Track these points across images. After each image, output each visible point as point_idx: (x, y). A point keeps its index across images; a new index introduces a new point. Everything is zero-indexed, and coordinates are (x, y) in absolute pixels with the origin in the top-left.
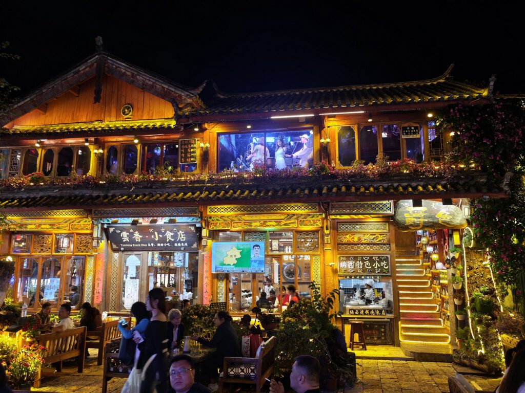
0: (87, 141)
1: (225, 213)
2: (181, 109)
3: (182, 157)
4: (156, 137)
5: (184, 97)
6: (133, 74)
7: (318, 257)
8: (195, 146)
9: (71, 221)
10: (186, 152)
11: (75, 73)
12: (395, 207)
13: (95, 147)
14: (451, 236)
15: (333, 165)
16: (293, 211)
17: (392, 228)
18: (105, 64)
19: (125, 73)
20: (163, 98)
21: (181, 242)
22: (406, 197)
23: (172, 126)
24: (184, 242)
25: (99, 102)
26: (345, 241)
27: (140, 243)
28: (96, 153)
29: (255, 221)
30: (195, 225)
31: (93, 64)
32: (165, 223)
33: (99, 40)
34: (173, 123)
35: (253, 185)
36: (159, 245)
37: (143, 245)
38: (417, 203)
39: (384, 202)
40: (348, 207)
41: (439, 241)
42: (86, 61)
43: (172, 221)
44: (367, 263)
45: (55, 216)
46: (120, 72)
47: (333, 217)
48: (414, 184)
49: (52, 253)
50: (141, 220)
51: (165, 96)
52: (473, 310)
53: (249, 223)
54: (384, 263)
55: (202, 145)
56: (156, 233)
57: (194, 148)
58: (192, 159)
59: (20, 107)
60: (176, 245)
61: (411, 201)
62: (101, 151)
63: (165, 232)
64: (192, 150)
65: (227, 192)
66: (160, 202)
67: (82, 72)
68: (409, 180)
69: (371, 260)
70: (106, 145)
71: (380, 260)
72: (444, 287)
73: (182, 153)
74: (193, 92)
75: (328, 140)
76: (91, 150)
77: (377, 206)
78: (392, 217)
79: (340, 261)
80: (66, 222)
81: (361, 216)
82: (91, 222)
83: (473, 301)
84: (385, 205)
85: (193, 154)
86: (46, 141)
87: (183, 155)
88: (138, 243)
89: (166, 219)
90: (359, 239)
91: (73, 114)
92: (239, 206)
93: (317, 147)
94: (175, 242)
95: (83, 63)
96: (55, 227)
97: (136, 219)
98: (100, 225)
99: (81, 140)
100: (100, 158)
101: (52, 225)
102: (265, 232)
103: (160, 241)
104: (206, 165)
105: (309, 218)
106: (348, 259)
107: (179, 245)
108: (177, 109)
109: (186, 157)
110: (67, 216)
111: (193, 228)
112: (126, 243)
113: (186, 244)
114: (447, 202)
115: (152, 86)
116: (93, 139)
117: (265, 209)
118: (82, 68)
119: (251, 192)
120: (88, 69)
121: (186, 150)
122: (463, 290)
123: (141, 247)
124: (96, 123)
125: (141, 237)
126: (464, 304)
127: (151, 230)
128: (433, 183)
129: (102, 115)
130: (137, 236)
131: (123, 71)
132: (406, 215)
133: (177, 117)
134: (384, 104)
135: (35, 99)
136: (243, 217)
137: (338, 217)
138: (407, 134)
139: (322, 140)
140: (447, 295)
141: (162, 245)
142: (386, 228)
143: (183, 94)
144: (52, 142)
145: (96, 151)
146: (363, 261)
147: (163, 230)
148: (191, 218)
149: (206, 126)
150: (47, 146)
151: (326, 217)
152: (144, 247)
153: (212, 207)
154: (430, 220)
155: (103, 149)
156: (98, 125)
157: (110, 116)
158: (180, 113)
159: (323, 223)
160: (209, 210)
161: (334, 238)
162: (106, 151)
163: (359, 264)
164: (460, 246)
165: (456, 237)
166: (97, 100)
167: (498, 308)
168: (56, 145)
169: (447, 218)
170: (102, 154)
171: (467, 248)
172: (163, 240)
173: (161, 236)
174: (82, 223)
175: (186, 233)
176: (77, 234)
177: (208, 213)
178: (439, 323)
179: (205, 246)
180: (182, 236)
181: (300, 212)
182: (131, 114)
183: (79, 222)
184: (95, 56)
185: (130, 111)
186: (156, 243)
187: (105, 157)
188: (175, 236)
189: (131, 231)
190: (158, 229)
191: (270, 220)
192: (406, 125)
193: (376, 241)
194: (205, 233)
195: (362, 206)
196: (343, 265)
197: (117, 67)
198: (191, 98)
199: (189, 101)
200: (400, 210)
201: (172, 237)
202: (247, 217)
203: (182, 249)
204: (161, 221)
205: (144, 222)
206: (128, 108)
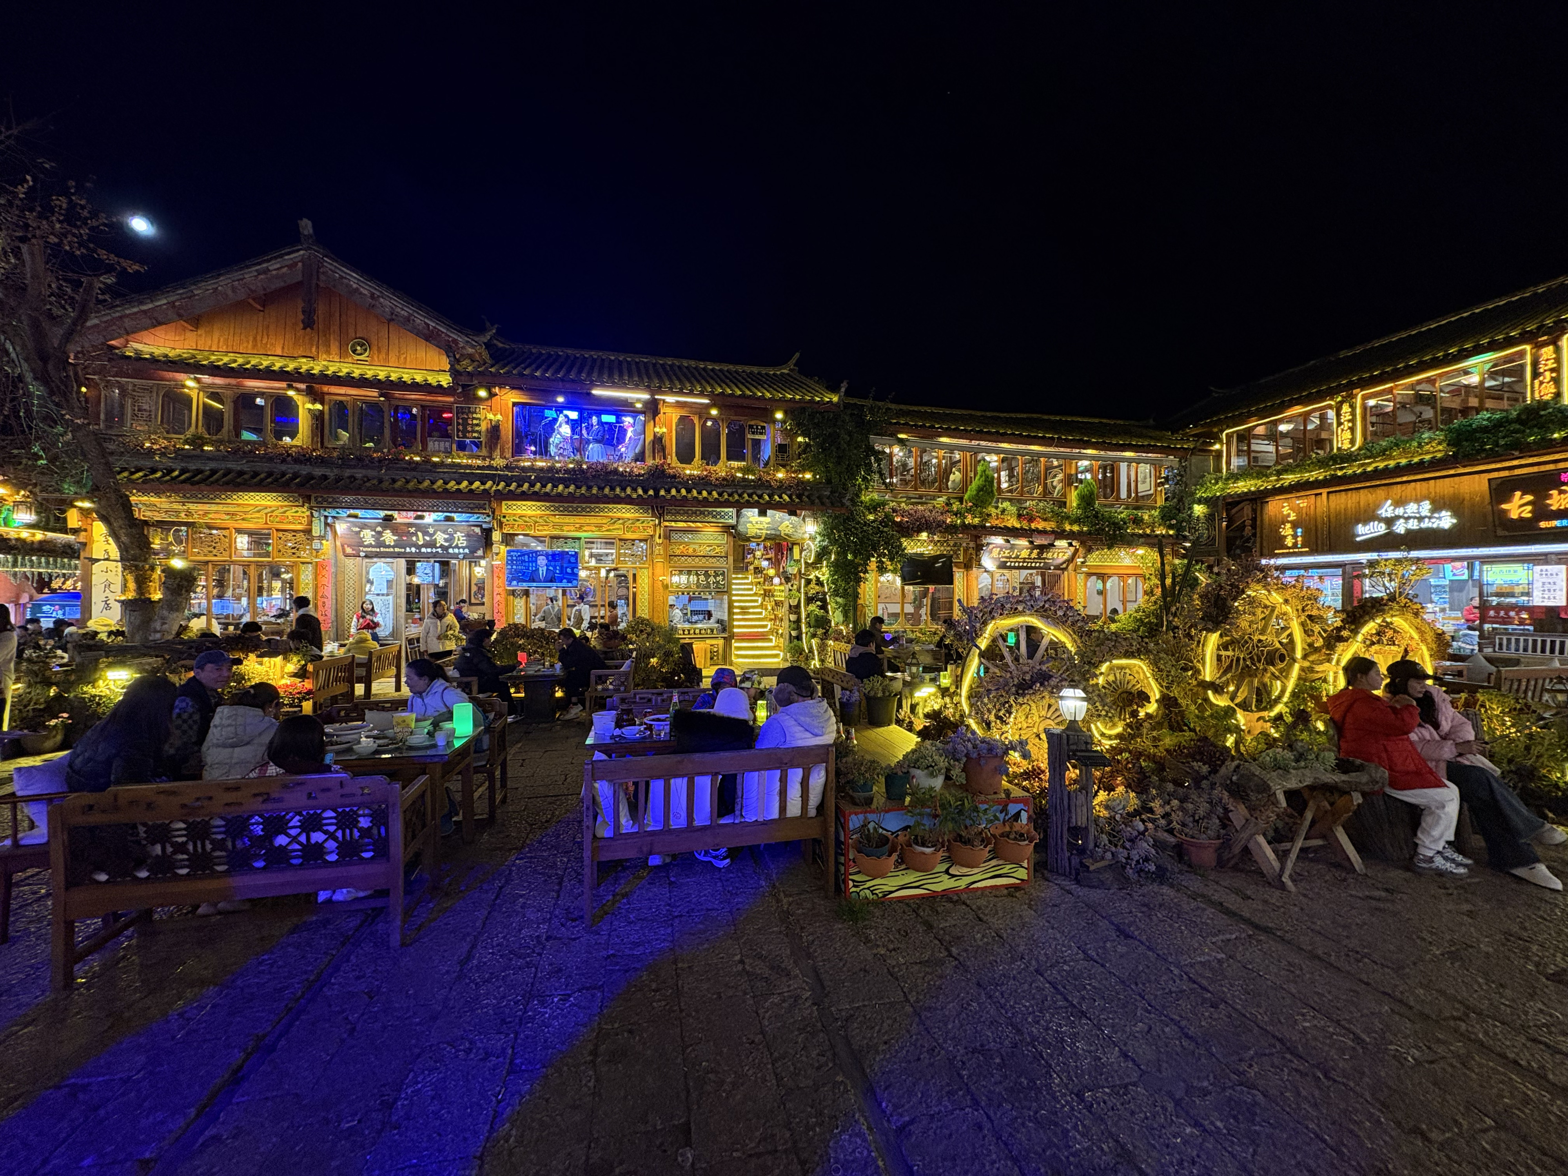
0: (290, 387)
1: (529, 512)
2: (458, 361)
3: (458, 430)
4: (414, 396)
5: (461, 345)
6: (372, 296)
7: (646, 571)
8: (478, 416)
9: (269, 510)
10: (465, 423)
11: (259, 273)
12: (738, 516)
13: (306, 399)
14: (791, 549)
15: (669, 461)
16: (619, 515)
17: (731, 539)
18: (319, 268)
19: (357, 289)
20: (427, 340)
21: (457, 547)
22: (750, 505)
23: (444, 384)
24: (464, 548)
25: (312, 329)
26: (678, 552)
27: (393, 547)
28: (310, 410)
29: (568, 524)
30: (481, 526)
31: (296, 264)
32: (435, 521)
33: (306, 226)
34: (445, 380)
35: (569, 479)
36: (423, 550)
37: (397, 550)
38: (763, 513)
39: (726, 510)
40: (686, 512)
41: (776, 555)
42: (281, 256)
43: (448, 519)
44: (702, 578)
45: (240, 502)
46: (348, 286)
47: (667, 524)
48: (759, 492)
49: (230, 557)
50: (395, 514)
51: (430, 337)
52: (809, 625)
53: (560, 526)
54: (720, 578)
55: (490, 416)
56: (420, 534)
57: (479, 419)
58: (475, 435)
59: (145, 312)
60: (451, 551)
61: (756, 510)
62: (319, 407)
63: (435, 533)
64: (475, 422)
65: (532, 485)
66: (434, 491)
67: (274, 272)
68: (754, 487)
69: (707, 576)
70: (327, 397)
71: (716, 575)
72: (778, 604)
73: (458, 424)
74: (476, 339)
75: (664, 430)
76: (300, 403)
77: (719, 513)
78: (733, 527)
79: (672, 575)
80: (259, 511)
81: (699, 525)
82: (308, 513)
83: (808, 616)
84: (726, 514)
85: (477, 428)
86: (206, 379)
87: (461, 427)
88: (389, 546)
89: (440, 516)
90: (694, 550)
91: (255, 339)
92: (548, 504)
93: (649, 438)
94: (450, 547)
95: (276, 258)
96: (238, 517)
97: (389, 513)
98: (322, 519)
99: (284, 385)
100: (318, 418)
101: (232, 514)
102: (579, 539)
103: (426, 545)
104: (496, 444)
105: (638, 524)
106: (681, 572)
107: (456, 551)
108: (455, 361)
109: (465, 431)
110: (263, 502)
111: (477, 530)
112: (370, 546)
113: (467, 551)
114: (793, 513)
115: (408, 319)
116: (303, 386)
117: (583, 510)
118: (274, 265)
119: (567, 487)
120: (285, 270)
121: (465, 420)
122: (798, 606)
123: (394, 552)
124: (304, 360)
125: (395, 538)
126: (798, 621)
127: (412, 530)
128: (779, 492)
129: (314, 349)
130: (389, 537)
131: (355, 286)
132: (748, 525)
133: (455, 373)
134: (732, 395)
135: (177, 304)
136: (552, 519)
137: (673, 524)
138: (753, 433)
139: (657, 429)
140: (782, 612)
141: (429, 550)
142: (723, 539)
143: (461, 340)
144: (219, 381)
145: (310, 406)
146: (697, 575)
147: (431, 531)
148: (476, 516)
149: (497, 390)
150: (210, 386)
151: (660, 523)
152: (399, 553)
153: (510, 503)
154: (773, 532)
155: (322, 403)
156: (304, 365)
157: (328, 352)
158: (458, 367)
159: (655, 531)
160: (504, 507)
161: (666, 550)
162: (326, 407)
163: (693, 579)
164: (798, 561)
165: (796, 550)
166: (309, 323)
167: (830, 621)
168: (227, 387)
169: (790, 531)
170: (322, 412)
171: (806, 563)
172: (432, 544)
173: (427, 538)
174: (288, 514)
175: (468, 535)
176: (277, 530)
177: (504, 511)
178: (770, 640)
179: (497, 554)
180: (460, 539)
181: (628, 515)
182: (367, 354)
183: (285, 512)
184: (298, 251)
185: (366, 350)
186: (419, 547)
187: (327, 417)
188: (451, 539)
189: (379, 529)
190: (424, 530)
191: (589, 525)
192: (752, 423)
193: (713, 554)
194: (496, 536)
195: (702, 513)
196: (675, 579)
197: (341, 277)
198: (473, 347)
199: (470, 351)
200: (742, 520)
201: (446, 540)
202: (557, 519)
203: (461, 556)
204: (430, 518)
205: (400, 517)
206: (362, 345)
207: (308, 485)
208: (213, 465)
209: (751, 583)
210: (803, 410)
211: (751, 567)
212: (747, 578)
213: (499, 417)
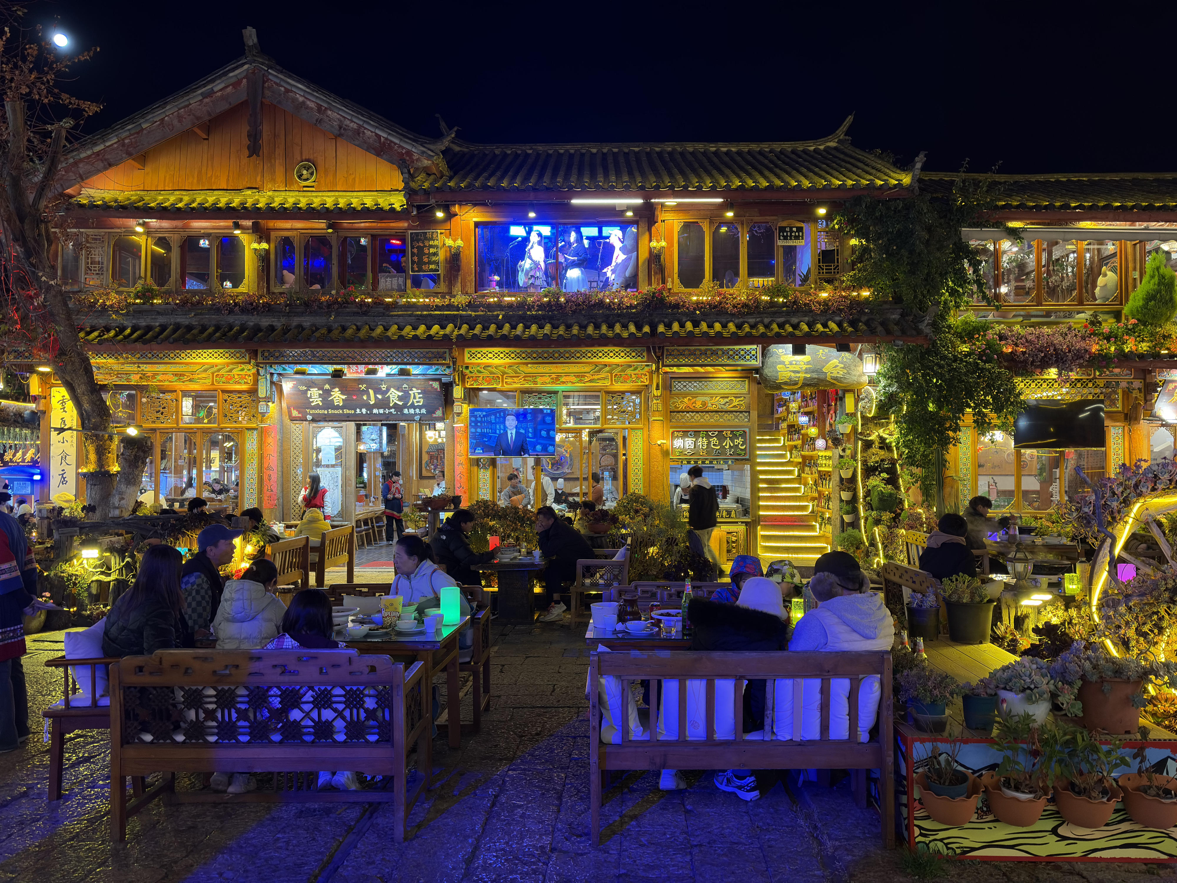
0: (237, 226)
1: (496, 361)
2: (412, 177)
3: (413, 262)
4: (363, 224)
5: (416, 156)
6: (319, 107)
7: (639, 432)
8: (436, 243)
9: (215, 369)
10: (421, 253)
11: (205, 96)
12: (764, 355)
13: (254, 237)
14: (842, 399)
15: (669, 285)
16: (606, 360)
17: (754, 387)
18: (264, 82)
19: (304, 102)
20: (378, 154)
21: (413, 406)
22: (780, 339)
23: (397, 207)
24: (420, 407)
25: (258, 156)
26: (682, 407)
27: (342, 408)
28: (255, 249)
29: (542, 375)
30: (439, 380)
31: (239, 82)
32: (388, 375)
33: (250, 35)
34: (398, 201)
35: (544, 317)
36: (375, 411)
37: (346, 411)
38: (799, 350)
39: (748, 347)
40: (692, 354)
41: (820, 407)
42: (225, 74)
43: (403, 372)
44: (714, 440)
45: (188, 360)
46: (294, 100)
47: (667, 369)
48: (795, 320)
49: (177, 424)
50: (345, 368)
51: (381, 151)
52: (869, 506)
53: (532, 377)
54: (740, 440)
55: (449, 242)
56: (371, 392)
57: (436, 247)
58: (432, 267)
59: (98, 154)
60: (406, 411)
61: (790, 346)
62: (265, 246)
63: (388, 390)
64: (432, 250)
65: (500, 327)
66: (388, 338)
67: (219, 94)
68: (788, 313)
69: (721, 436)
70: (273, 234)
71: (734, 436)
72: (823, 476)
73: (413, 254)
74: (432, 147)
75: (663, 244)
76: (245, 243)
77: (737, 353)
78: (757, 370)
79: (673, 437)
80: (205, 371)
81: (710, 369)
82: (254, 371)
83: (868, 494)
84: (748, 352)
85: (434, 259)
86: (153, 222)
87: (416, 259)
88: (338, 407)
89: (394, 369)
90: (704, 404)
91: (200, 172)
92: (518, 350)
93: (644, 255)
94: (405, 406)
95: (220, 77)
96: (185, 378)
97: (338, 367)
98: (268, 376)
99: (229, 223)
100: (264, 258)
101: (179, 375)
102: (556, 393)
103: (377, 405)
104: (456, 277)
105: (629, 371)
106: (685, 434)
107: (412, 411)
108: (409, 176)
109: (421, 263)
110: (210, 360)
111: (436, 385)
112: (317, 407)
113: (424, 411)
114: (843, 347)
115: (358, 132)
116: (249, 223)
117: (561, 355)
118: (218, 86)
119: (541, 327)
120: (229, 89)
121: (421, 249)
122: (853, 479)
123: (343, 414)
124: (249, 192)
125: (344, 397)
126: (854, 499)
127: (363, 387)
128: (823, 319)
129: (258, 179)
130: (337, 396)
131: (301, 99)
132: (779, 367)
133: (410, 193)
134: (755, 189)
135: (127, 141)
136: (524, 368)
137: (675, 369)
138: (785, 238)
139: (654, 244)
140: (829, 488)
141: (381, 411)
142: (744, 387)
143: (415, 150)
144: (165, 224)
145: (255, 246)
146: (708, 437)
147: (384, 387)
148: (434, 368)
149: (456, 209)
150: (157, 230)
151: (658, 368)
152: (348, 415)
153: (474, 350)
154: (815, 375)
155: (268, 242)
156: (250, 198)
157: (273, 180)
158: (412, 185)
159: (651, 380)
160: (467, 355)
161: (665, 404)
162: (273, 245)
163: (702, 442)
164: (853, 415)
165: (849, 401)
166: (254, 150)
167: (901, 502)
168: (173, 231)
169: (839, 373)
170: (267, 252)
171: (863, 417)
172: (384, 403)
173: (380, 397)
174: (235, 372)
175: (424, 392)
176: (224, 391)
177: (467, 360)
178: (812, 528)
179: (459, 414)
180: (416, 396)
181: (617, 360)
182: (313, 179)
183: (231, 371)
184: (243, 65)
185: (312, 174)
186: (370, 408)
187: (272, 257)
188: (405, 397)
189: (327, 387)
190: (376, 386)
191: (567, 374)
192: (784, 224)
193: (728, 408)
194: (458, 392)
195: (714, 353)
196: (678, 443)
197: (287, 91)
198: (429, 157)
199: (426, 163)
200: (770, 360)
201: (400, 398)
202: (530, 369)
203: (417, 418)
204: (383, 371)
205: (351, 372)
206: (308, 168)
207: (256, 339)
208: (161, 320)
209: (783, 447)
210: (858, 200)
211: (784, 425)
212: (777, 440)
213: (459, 243)
